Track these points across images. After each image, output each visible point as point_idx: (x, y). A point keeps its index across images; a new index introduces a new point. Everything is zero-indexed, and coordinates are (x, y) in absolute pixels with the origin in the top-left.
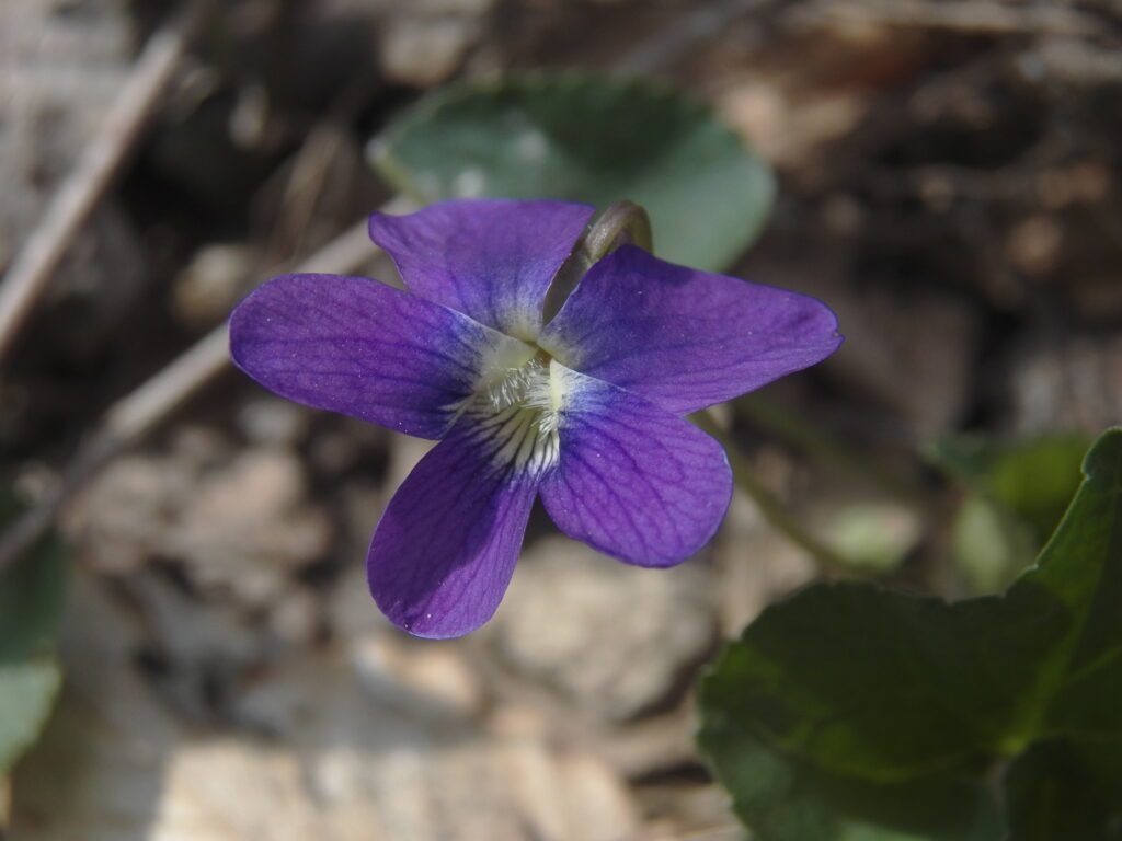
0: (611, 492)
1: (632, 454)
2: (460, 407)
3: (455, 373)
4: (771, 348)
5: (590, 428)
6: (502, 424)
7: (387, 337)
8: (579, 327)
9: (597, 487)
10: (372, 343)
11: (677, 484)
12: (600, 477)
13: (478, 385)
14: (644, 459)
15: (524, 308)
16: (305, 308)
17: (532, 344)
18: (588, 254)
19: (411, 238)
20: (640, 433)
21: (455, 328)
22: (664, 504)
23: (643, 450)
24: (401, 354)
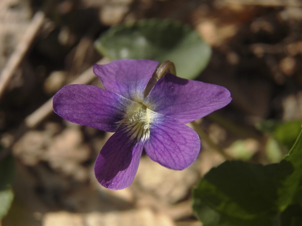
0: (165, 147)
1: (171, 136)
2: (120, 122)
3: (119, 112)
4: (211, 102)
5: (159, 128)
6: (133, 127)
7: (98, 102)
8: (155, 98)
9: (161, 146)
10: (94, 104)
11: (185, 145)
12: (162, 143)
13: (125, 116)
14: (174, 137)
15: (139, 93)
16: (75, 95)
17: (141, 103)
18: (157, 76)
19: (106, 72)
20: (173, 130)
21: (118, 99)
22: (180, 151)
23: (174, 134)
24: (103, 107)
